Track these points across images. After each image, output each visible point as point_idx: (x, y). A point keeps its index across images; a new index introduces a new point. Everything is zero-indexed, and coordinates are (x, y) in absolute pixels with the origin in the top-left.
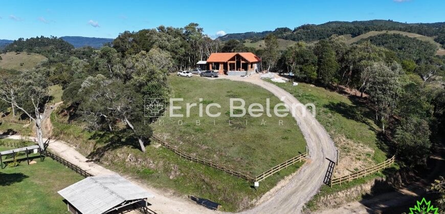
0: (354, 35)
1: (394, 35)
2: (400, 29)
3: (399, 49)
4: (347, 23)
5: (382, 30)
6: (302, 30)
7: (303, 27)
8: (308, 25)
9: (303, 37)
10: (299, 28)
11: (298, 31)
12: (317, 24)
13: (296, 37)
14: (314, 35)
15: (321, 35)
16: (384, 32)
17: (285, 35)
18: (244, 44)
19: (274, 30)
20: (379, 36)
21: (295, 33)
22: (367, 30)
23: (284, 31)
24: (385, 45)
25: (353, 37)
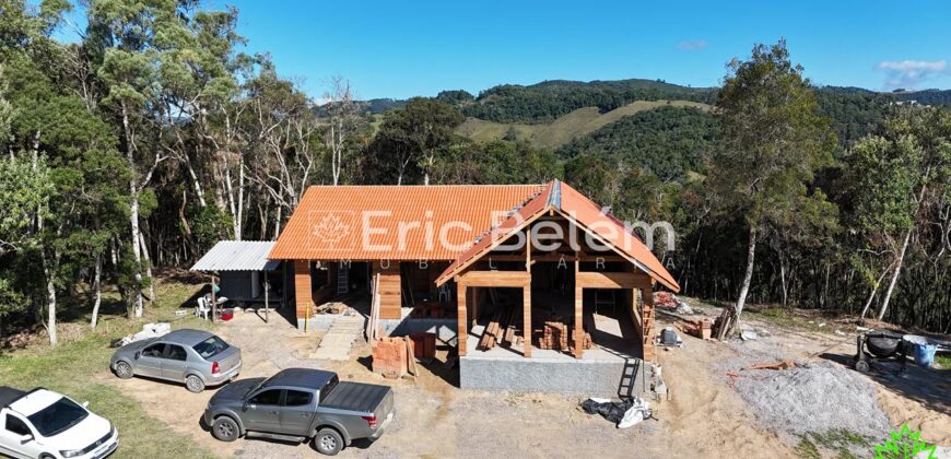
0: (604, 109)
1: (686, 109)
2: (693, 99)
3: (705, 138)
4: (580, 84)
5: (656, 99)
6: (495, 95)
7: (498, 90)
8: (508, 87)
9: (501, 111)
10: (489, 92)
11: (489, 99)
12: (525, 85)
13: (485, 111)
14: (522, 108)
15: (537, 108)
16: (662, 103)
17: (461, 106)
18: (372, 124)
19: (435, 96)
20: (657, 111)
21: (482, 102)
22: (629, 98)
23: (459, 98)
24: (675, 129)
25: (602, 112)
